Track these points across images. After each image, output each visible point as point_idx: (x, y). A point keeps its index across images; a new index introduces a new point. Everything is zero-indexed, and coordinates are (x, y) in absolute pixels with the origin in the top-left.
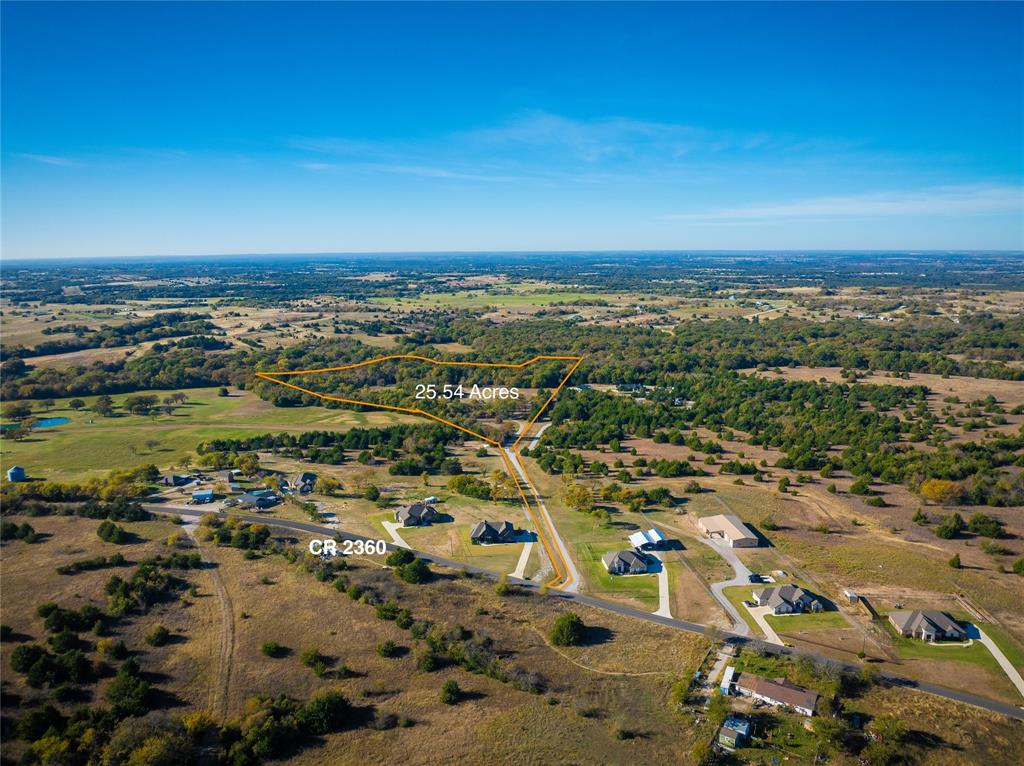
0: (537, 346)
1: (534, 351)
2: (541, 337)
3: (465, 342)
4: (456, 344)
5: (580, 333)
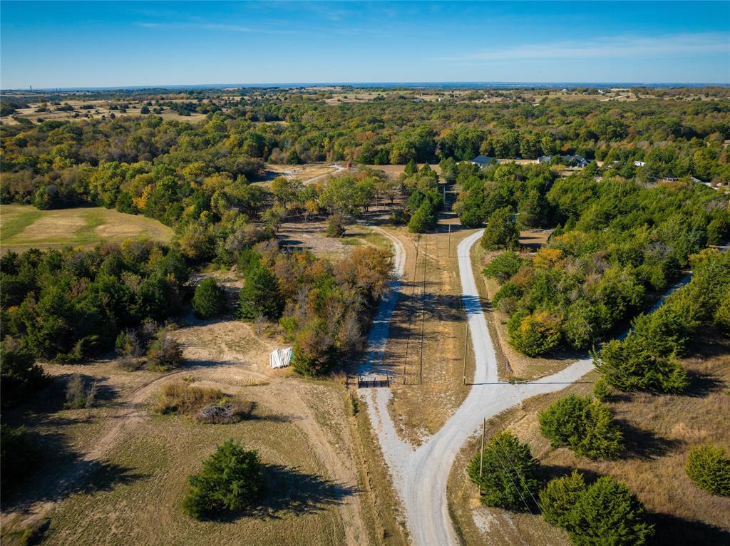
0: (385, 118)
3: (294, 120)
4: (283, 123)
5: (433, 108)
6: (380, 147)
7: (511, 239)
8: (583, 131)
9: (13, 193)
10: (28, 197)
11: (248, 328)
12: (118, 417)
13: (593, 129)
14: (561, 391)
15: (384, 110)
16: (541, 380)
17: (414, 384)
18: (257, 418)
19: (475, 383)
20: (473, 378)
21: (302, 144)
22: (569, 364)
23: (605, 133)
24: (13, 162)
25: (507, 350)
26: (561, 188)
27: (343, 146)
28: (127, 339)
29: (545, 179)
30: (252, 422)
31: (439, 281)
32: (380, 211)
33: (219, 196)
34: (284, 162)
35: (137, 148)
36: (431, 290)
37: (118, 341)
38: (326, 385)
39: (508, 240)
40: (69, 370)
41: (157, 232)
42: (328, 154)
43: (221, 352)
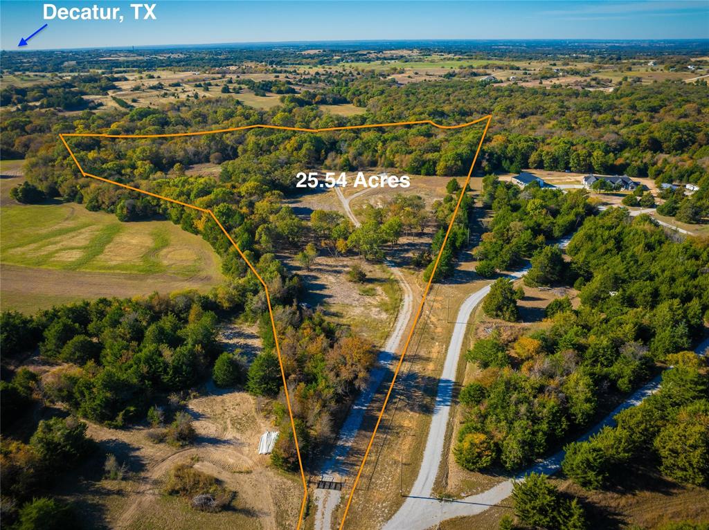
0: (447, 108)
1: (442, 114)
2: (451, 98)
3: (361, 104)
4: (351, 106)
5: (499, 94)
6: (430, 156)
7: (508, 309)
8: (644, 138)
9: (100, 202)
10: (112, 207)
11: (252, 402)
12: (139, 493)
13: (657, 135)
14: (477, 515)
15: (449, 95)
16: (467, 500)
17: (361, 490)
18: (234, 510)
19: (410, 495)
20: (411, 489)
21: (357, 147)
22: (499, 482)
23: (669, 140)
24: (104, 166)
25: (452, 458)
26: (585, 234)
27: (394, 153)
28: (156, 413)
29: (577, 215)
30: (230, 513)
31: (428, 356)
32: (408, 245)
33: (262, 230)
34: (338, 168)
35: (209, 146)
36: (417, 368)
37: (149, 414)
38: (293, 481)
39: (505, 309)
40: (113, 435)
41: (209, 262)
42: (379, 159)
43: (225, 429)
